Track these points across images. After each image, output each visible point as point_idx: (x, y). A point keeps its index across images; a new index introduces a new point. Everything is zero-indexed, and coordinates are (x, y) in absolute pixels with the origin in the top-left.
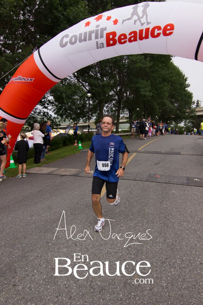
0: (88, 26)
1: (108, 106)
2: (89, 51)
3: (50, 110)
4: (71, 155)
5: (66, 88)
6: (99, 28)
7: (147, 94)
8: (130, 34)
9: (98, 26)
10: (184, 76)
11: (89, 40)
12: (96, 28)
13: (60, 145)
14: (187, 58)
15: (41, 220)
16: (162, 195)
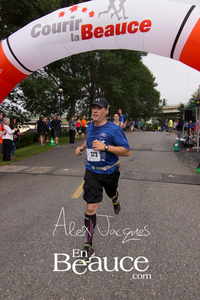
0: (63, 16)
1: (80, 103)
2: (63, 43)
3: (19, 104)
4: (43, 151)
5: (37, 82)
6: (74, 20)
7: (119, 91)
8: (107, 28)
9: (73, 17)
10: (152, 75)
11: (63, 32)
12: (71, 19)
13: (30, 141)
14: (163, 56)
15: (13, 227)
16: (140, 193)
